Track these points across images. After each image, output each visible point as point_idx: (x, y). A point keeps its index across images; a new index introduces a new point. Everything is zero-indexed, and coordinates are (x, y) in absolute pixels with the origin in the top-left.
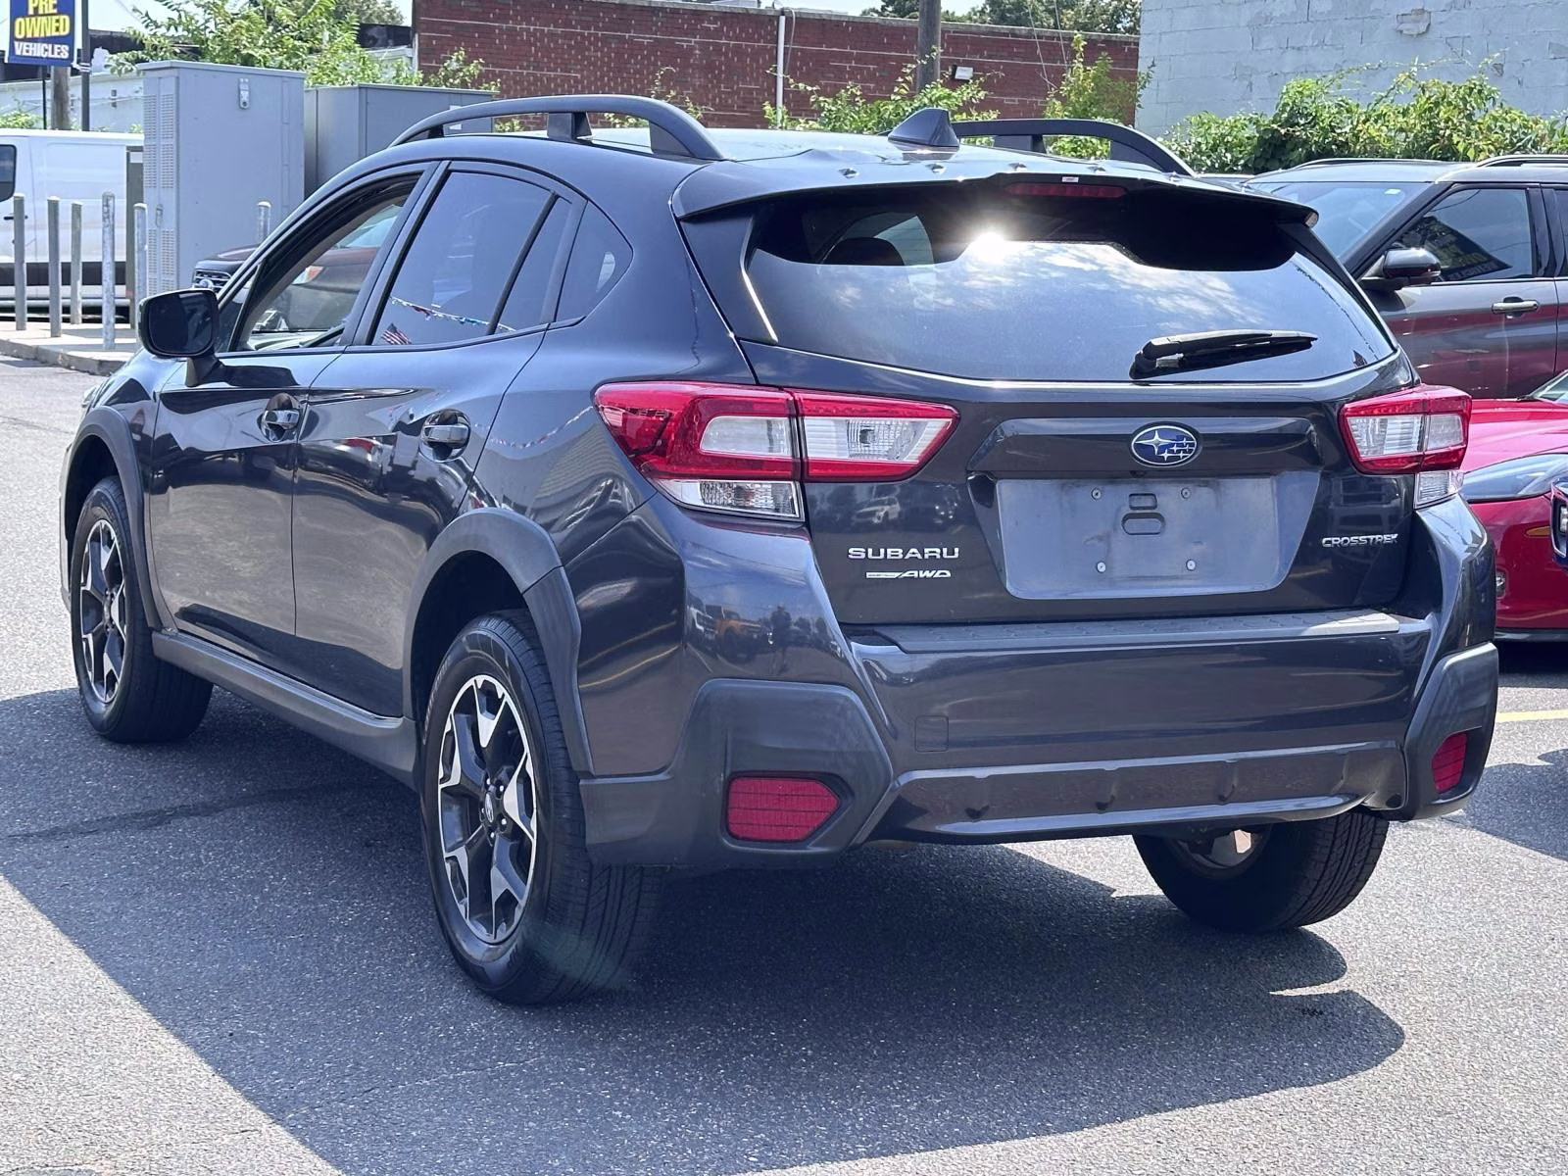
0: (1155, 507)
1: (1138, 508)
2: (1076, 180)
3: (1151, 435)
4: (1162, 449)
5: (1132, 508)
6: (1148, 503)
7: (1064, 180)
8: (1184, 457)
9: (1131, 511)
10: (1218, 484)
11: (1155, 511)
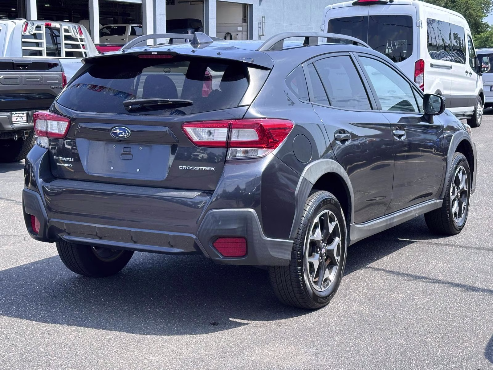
0: (130, 152)
1: (125, 152)
2: (156, 53)
3: (116, 129)
4: (120, 133)
5: (124, 151)
6: (128, 150)
7: (153, 53)
8: (127, 136)
9: (123, 152)
10: (151, 146)
11: (130, 153)
